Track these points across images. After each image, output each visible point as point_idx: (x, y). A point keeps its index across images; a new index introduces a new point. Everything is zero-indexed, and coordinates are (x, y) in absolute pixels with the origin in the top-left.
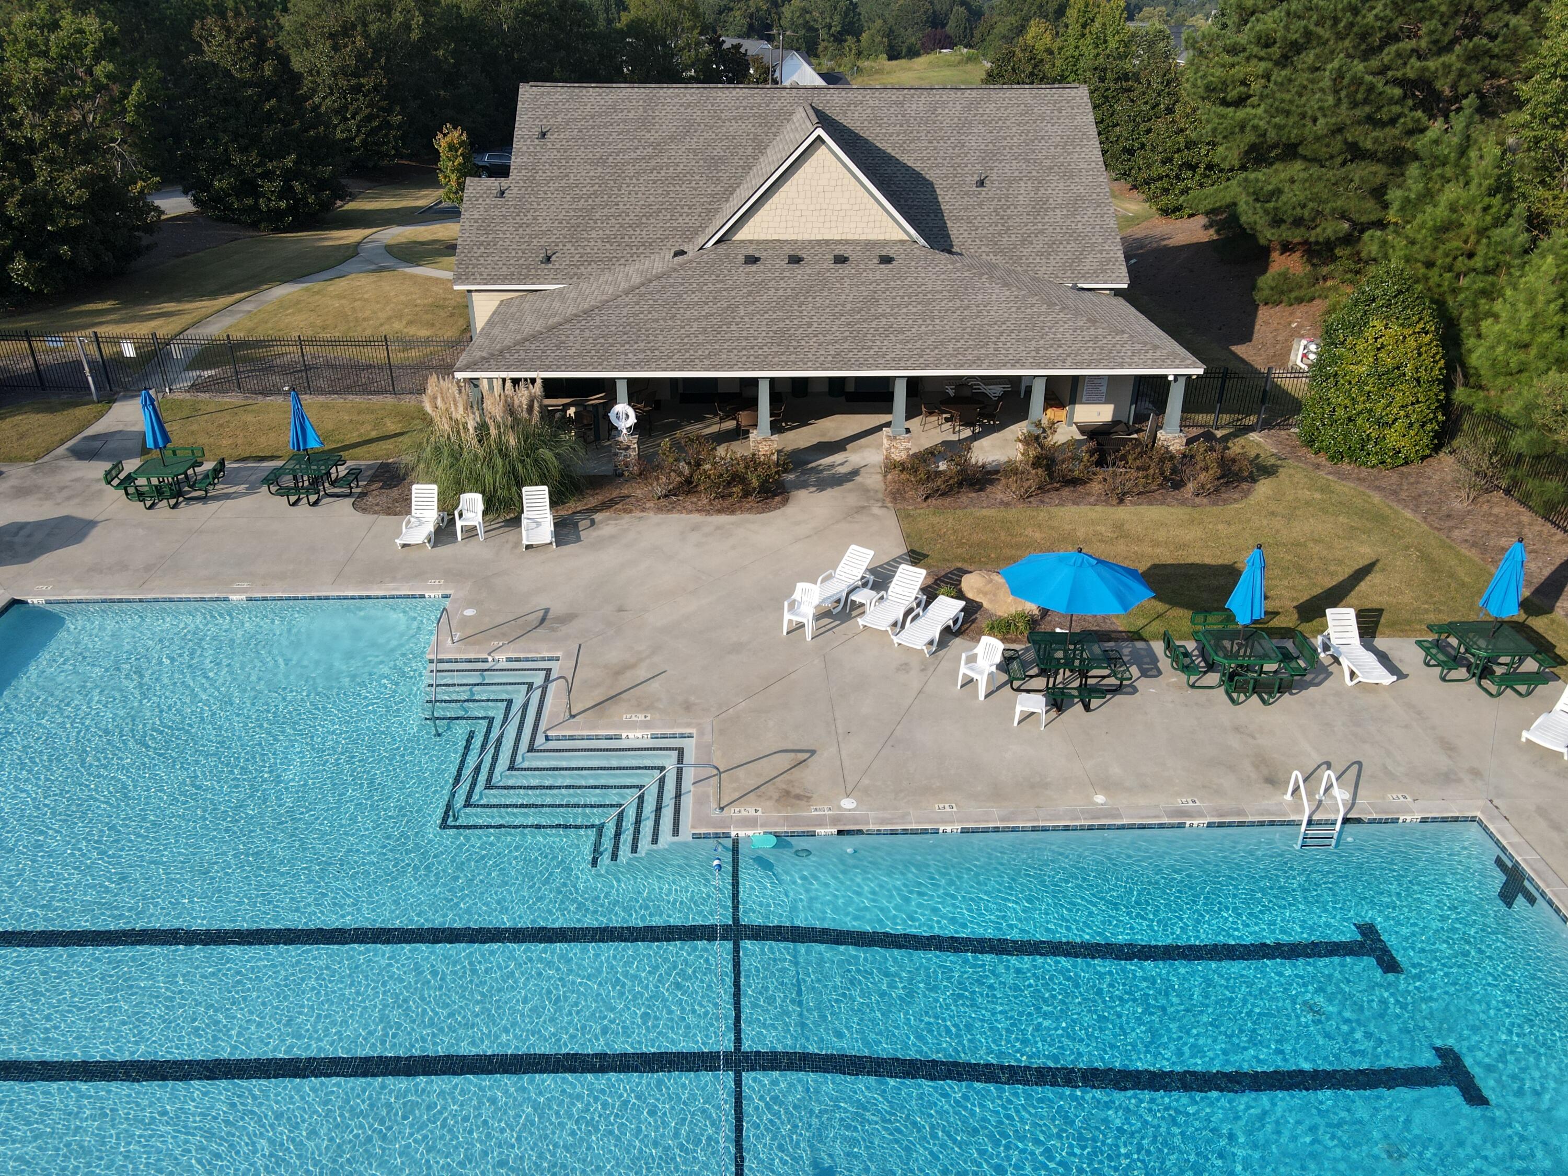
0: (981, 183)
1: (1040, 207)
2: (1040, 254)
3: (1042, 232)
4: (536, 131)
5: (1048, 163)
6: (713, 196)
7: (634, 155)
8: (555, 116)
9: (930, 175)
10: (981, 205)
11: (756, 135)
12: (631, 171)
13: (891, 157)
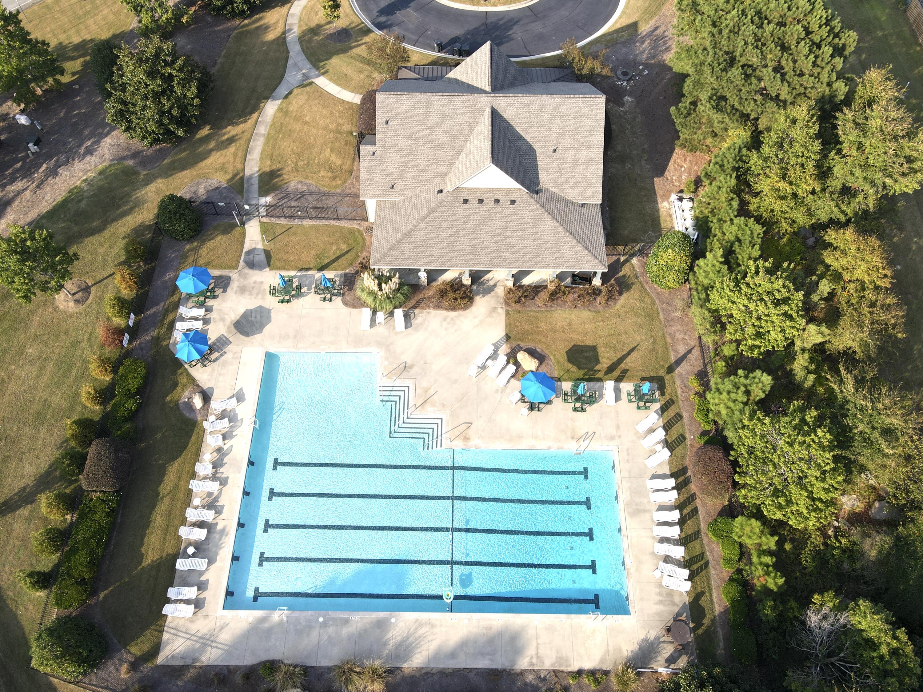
0: (555, 151)
1: (575, 164)
2: (571, 187)
3: (574, 176)
4: (384, 120)
5: (582, 141)
6: (452, 156)
7: (422, 134)
8: (391, 111)
9: (536, 146)
10: (553, 162)
11: (470, 123)
12: (421, 142)
13: (521, 137)
